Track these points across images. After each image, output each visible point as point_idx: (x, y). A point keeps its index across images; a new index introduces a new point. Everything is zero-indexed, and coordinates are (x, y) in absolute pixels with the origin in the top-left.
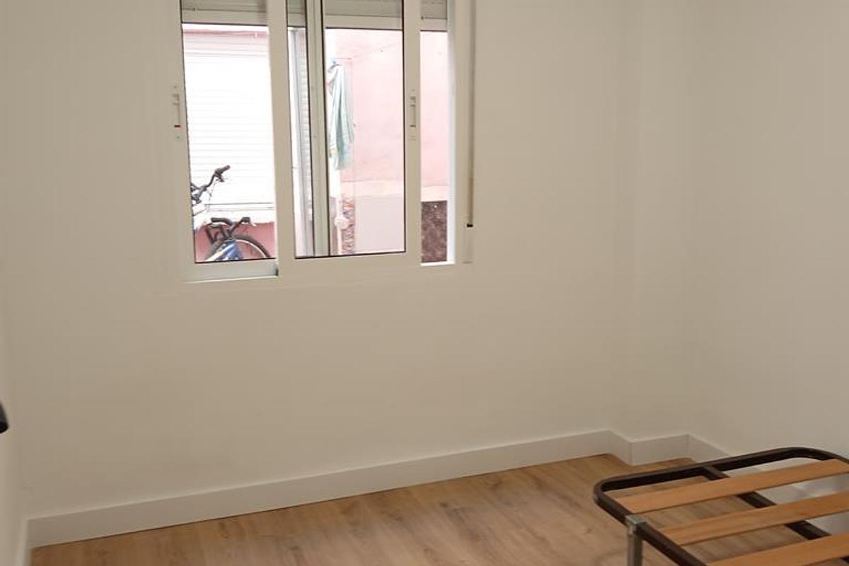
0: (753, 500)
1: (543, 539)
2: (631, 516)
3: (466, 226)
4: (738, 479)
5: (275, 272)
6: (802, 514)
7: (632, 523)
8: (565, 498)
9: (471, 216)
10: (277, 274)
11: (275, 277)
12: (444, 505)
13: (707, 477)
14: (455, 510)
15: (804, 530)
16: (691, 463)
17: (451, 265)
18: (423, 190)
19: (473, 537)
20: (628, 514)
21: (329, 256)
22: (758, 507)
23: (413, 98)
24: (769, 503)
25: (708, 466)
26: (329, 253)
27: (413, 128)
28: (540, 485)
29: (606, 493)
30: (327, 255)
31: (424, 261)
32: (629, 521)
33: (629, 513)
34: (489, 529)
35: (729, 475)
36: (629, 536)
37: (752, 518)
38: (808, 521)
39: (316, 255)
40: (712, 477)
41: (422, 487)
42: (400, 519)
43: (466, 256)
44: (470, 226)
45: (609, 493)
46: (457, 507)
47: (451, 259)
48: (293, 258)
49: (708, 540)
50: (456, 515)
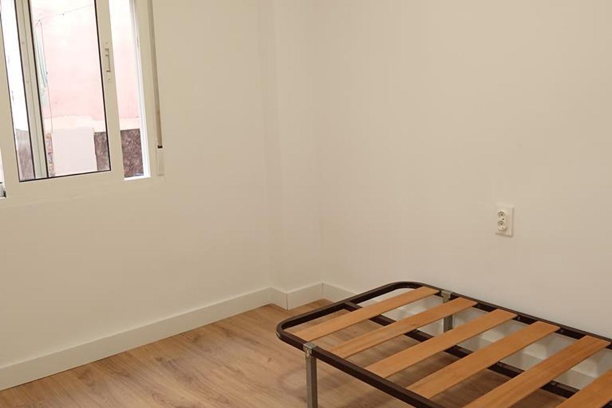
0: (381, 320)
1: (239, 371)
2: (307, 344)
3: (157, 147)
4: (368, 308)
5: (3, 195)
6: (414, 325)
7: (308, 349)
8: (247, 339)
9: (160, 139)
10: (5, 196)
11: (4, 198)
12: (160, 360)
13: (347, 309)
14: (169, 362)
15: (417, 336)
16: (331, 303)
17: (147, 178)
18: (121, 120)
19: (188, 379)
20: (304, 343)
21: (48, 178)
22: (385, 325)
23: (107, 50)
24: (392, 321)
25: (347, 302)
26: (48, 176)
27: (109, 73)
28: (228, 333)
29: (285, 330)
30: (46, 177)
31: (126, 176)
32: (305, 347)
33: (306, 342)
34: (197, 371)
35: (361, 306)
36: (307, 358)
37: (382, 333)
38: (418, 329)
39: (37, 178)
40: (351, 309)
41: (138, 349)
42: (128, 376)
43: (159, 170)
44: (160, 147)
45: (288, 330)
46: (169, 359)
47: (147, 173)
48: (18, 181)
49: (354, 354)
50: (170, 365)
